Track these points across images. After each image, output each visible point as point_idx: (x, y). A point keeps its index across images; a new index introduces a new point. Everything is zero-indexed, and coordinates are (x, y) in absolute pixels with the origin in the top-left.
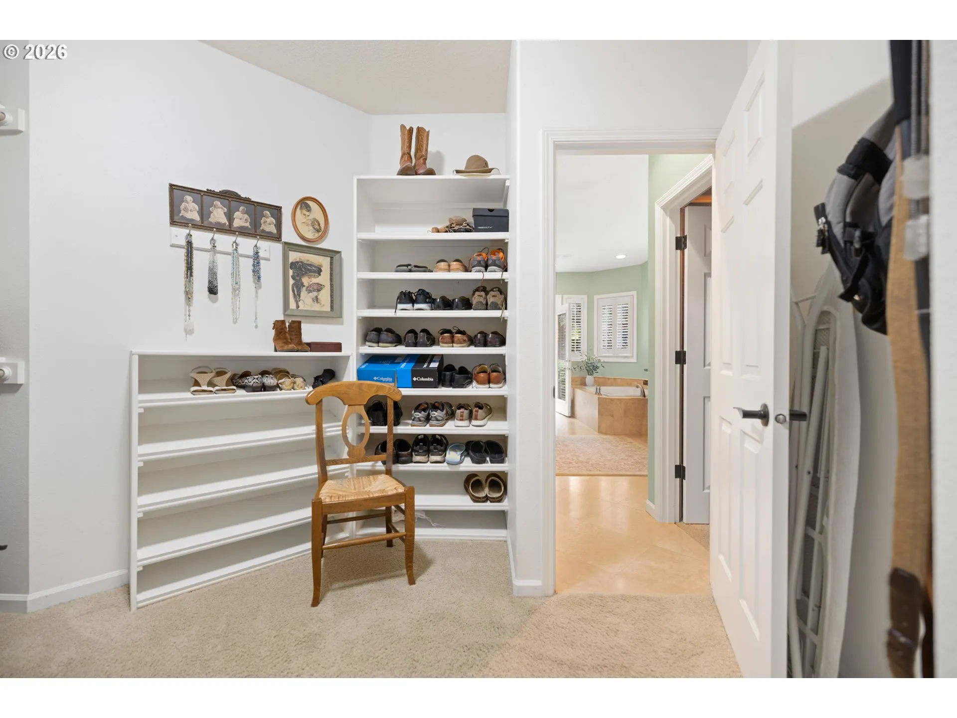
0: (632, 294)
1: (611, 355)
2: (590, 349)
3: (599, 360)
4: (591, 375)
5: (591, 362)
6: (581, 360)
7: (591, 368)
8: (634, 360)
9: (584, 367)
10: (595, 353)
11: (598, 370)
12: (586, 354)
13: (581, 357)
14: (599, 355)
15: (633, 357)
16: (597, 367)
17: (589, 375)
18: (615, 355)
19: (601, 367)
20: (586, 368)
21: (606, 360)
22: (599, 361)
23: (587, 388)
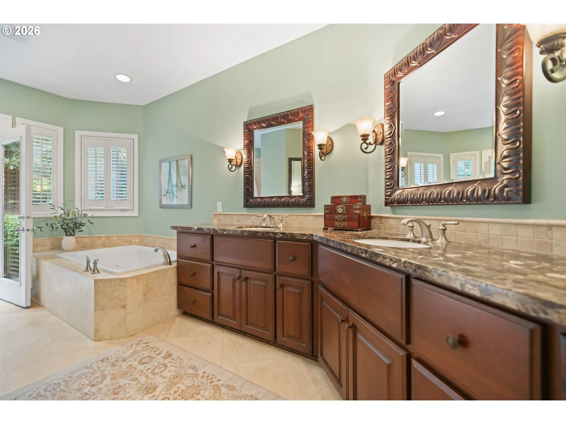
0: (132, 138)
1: (103, 208)
2: (69, 197)
3: (84, 214)
4: (71, 235)
5: (70, 217)
6: (52, 216)
7: (71, 225)
8: (135, 213)
9: (59, 225)
10: (77, 204)
11: (83, 228)
12: (62, 206)
13: (53, 211)
14: (83, 208)
15: (133, 210)
16: (82, 225)
17: (67, 235)
18: (109, 208)
19: (88, 224)
20: (62, 226)
21: (96, 214)
22: (85, 216)
23: (63, 255)
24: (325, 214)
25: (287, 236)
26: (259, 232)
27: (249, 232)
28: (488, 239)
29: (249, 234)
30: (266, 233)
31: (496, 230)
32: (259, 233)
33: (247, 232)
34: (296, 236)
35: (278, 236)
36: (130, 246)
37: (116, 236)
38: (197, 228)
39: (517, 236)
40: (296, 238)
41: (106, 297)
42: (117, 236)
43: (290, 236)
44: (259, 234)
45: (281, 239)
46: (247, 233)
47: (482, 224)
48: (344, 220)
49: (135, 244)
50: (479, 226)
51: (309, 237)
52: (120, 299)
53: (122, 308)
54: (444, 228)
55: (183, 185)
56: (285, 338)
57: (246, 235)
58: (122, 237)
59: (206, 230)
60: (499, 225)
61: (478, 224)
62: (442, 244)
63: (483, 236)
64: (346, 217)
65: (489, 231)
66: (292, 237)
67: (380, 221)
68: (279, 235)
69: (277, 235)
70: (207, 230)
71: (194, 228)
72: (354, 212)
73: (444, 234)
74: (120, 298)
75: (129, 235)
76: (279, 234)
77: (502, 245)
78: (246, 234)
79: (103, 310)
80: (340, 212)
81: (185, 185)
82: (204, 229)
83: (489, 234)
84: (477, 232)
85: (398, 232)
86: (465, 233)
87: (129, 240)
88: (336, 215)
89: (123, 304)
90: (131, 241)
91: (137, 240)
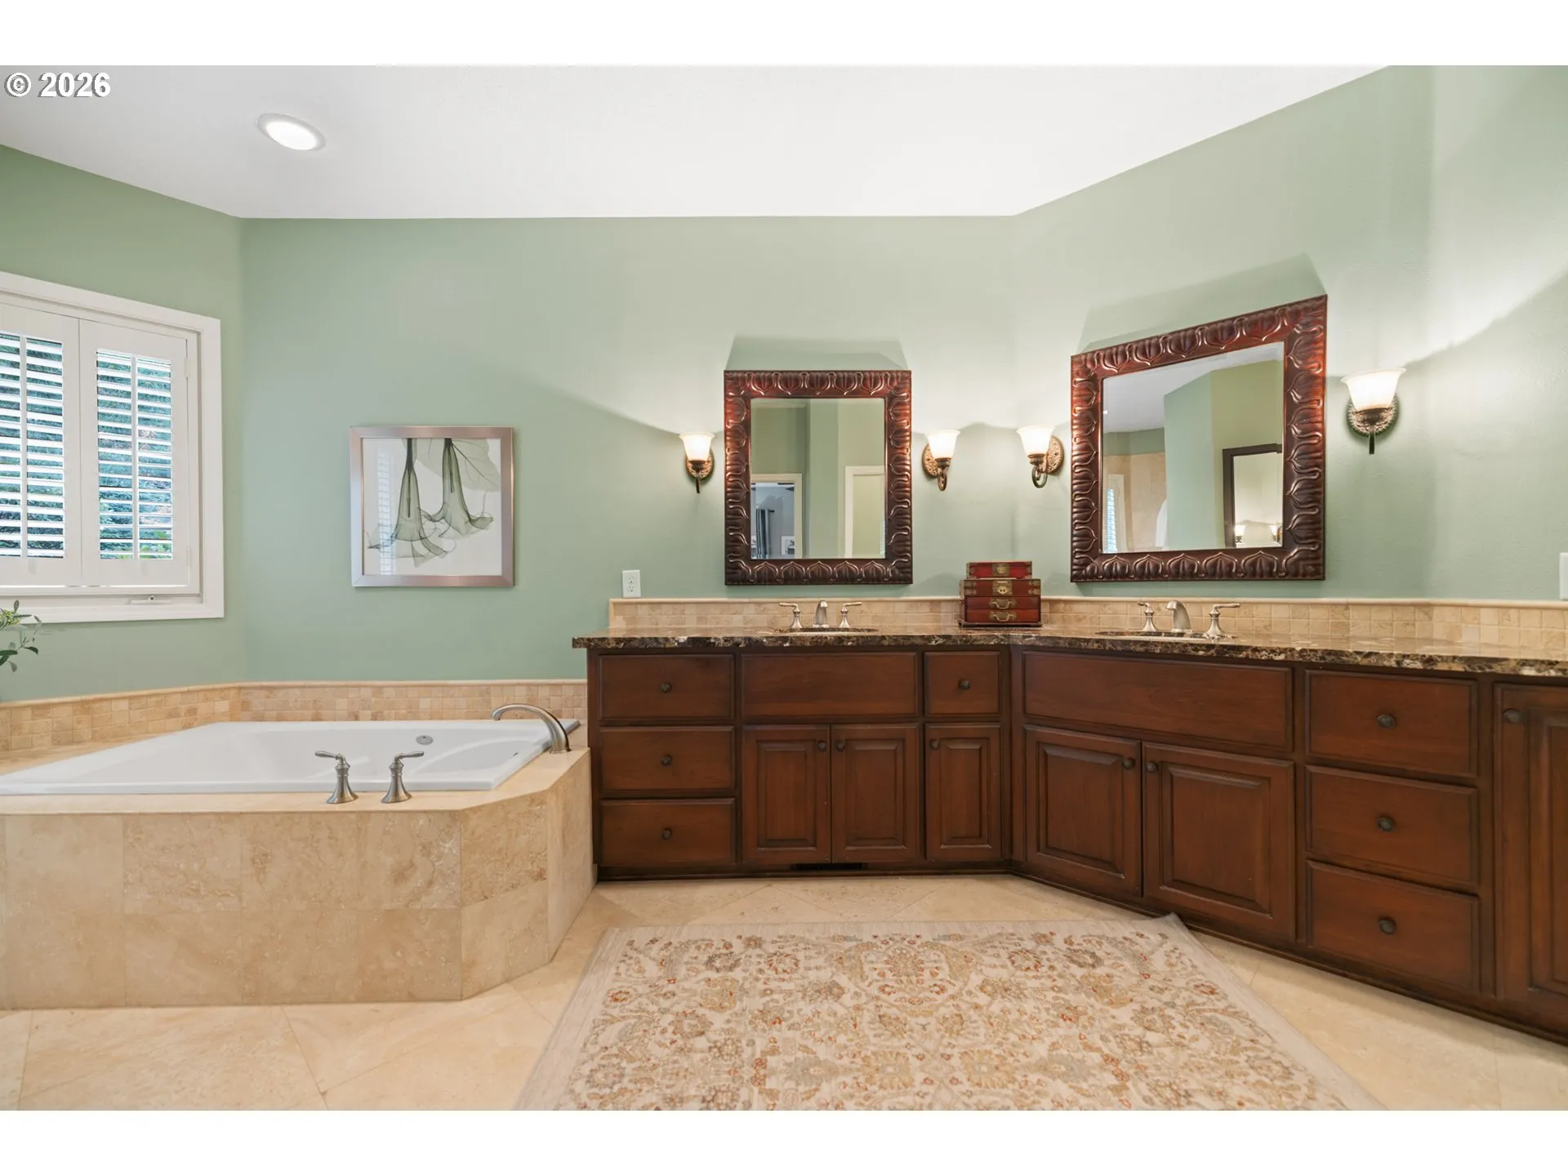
0: (193, 328)
1: (63, 587)
8: (211, 607)
15: (201, 594)
18: (85, 591)
19: (21, 655)
22: (10, 620)
24: (966, 597)
25: (954, 641)
26: (887, 638)
27: (858, 640)
28: (1270, 625)
29: (858, 644)
30: (904, 639)
31: (1280, 613)
32: (885, 639)
33: (855, 639)
34: (975, 640)
35: (933, 643)
36: (189, 731)
37: (125, 698)
38: (686, 638)
39: (1308, 619)
40: (976, 643)
41: (493, 859)
42: (130, 698)
43: (961, 640)
44: (886, 643)
45: (939, 648)
46: (853, 642)
47: (1260, 606)
48: (1010, 609)
49: (210, 719)
50: (1257, 608)
51: (1002, 640)
52: (531, 855)
53: (536, 880)
54: (1217, 613)
55: (474, 513)
56: (945, 844)
57: (851, 646)
58: (154, 699)
59: (722, 641)
60: (1287, 606)
61: (1255, 606)
62: (1215, 633)
63: (1262, 621)
64: (1013, 602)
65: (1270, 614)
66: (966, 641)
67: (1051, 608)
68: (936, 641)
69: (930, 641)
70: (726, 641)
71: (673, 638)
72: (1030, 592)
73: (1217, 621)
74: (532, 853)
75: (185, 689)
76: (937, 638)
77: (1290, 630)
78: (849, 644)
79: (486, 898)
80: (1003, 593)
81: (486, 515)
82: (712, 641)
83: (1271, 618)
84: (1253, 617)
85: (1099, 624)
86: (1233, 619)
87: (183, 708)
88: (992, 599)
89: (538, 867)
90: (192, 711)
91: (222, 706)
